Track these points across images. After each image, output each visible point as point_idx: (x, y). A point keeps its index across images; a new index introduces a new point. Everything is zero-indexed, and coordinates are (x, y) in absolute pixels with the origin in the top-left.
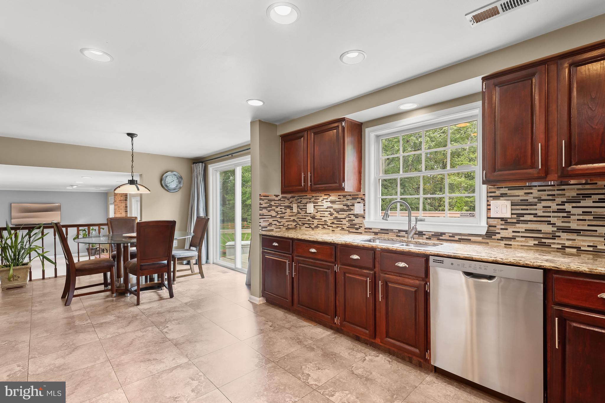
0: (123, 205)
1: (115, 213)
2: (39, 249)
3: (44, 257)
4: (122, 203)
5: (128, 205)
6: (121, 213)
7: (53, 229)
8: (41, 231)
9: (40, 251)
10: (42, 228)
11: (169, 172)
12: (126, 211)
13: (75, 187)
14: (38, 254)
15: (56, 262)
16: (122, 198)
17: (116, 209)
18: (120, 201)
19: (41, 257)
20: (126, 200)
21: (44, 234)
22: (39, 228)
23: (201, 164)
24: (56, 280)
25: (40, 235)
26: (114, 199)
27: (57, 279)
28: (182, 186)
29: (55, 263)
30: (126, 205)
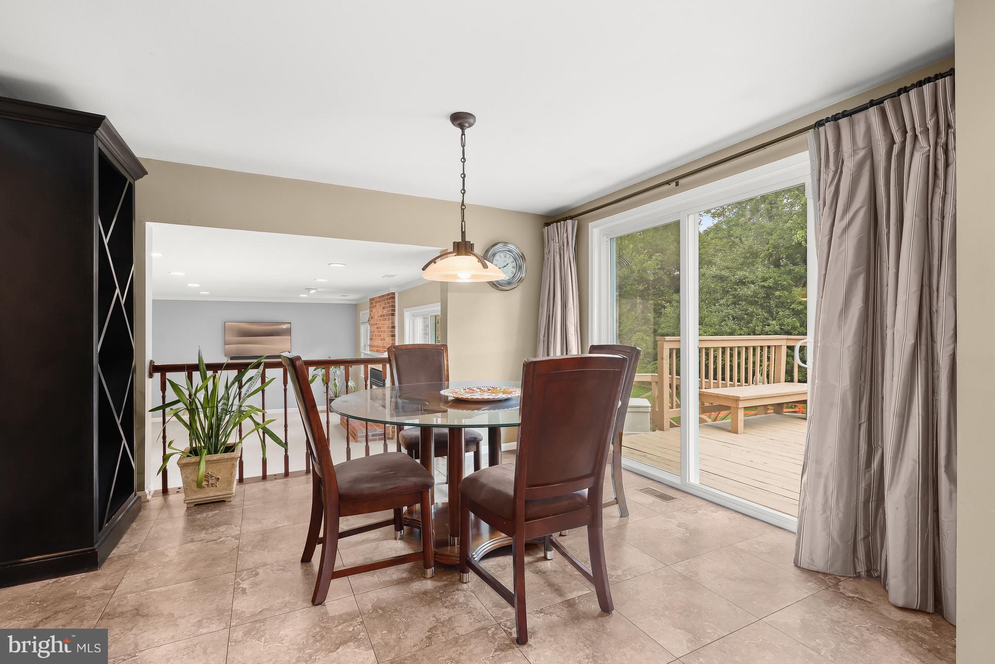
0: (388, 323)
1: (371, 339)
2: (257, 414)
3: (266, 431)
4: (385, 320)
5: (396, 324)
6: (384, 340)
7: (281, 370)
8: (261, 372)
9: (259, 420)
10: (262, 367)
11: (499, 245)
12: (393, 336)
13: (312, 292)
14: (257, 424)
15: (286, 443)
16: (385, 312)
17: (374, 332)
18: (381, 316)
19: (261, 431)
20: (393, 315)
21: (267, 380)
22: (257, 366)
23: (569, 222)
24: (285, 484)
25: (258, 384)
26: (370, 314)
27: (290, 480)
28: (523, 275)
29: (285, 445)
30: (393, 323)
